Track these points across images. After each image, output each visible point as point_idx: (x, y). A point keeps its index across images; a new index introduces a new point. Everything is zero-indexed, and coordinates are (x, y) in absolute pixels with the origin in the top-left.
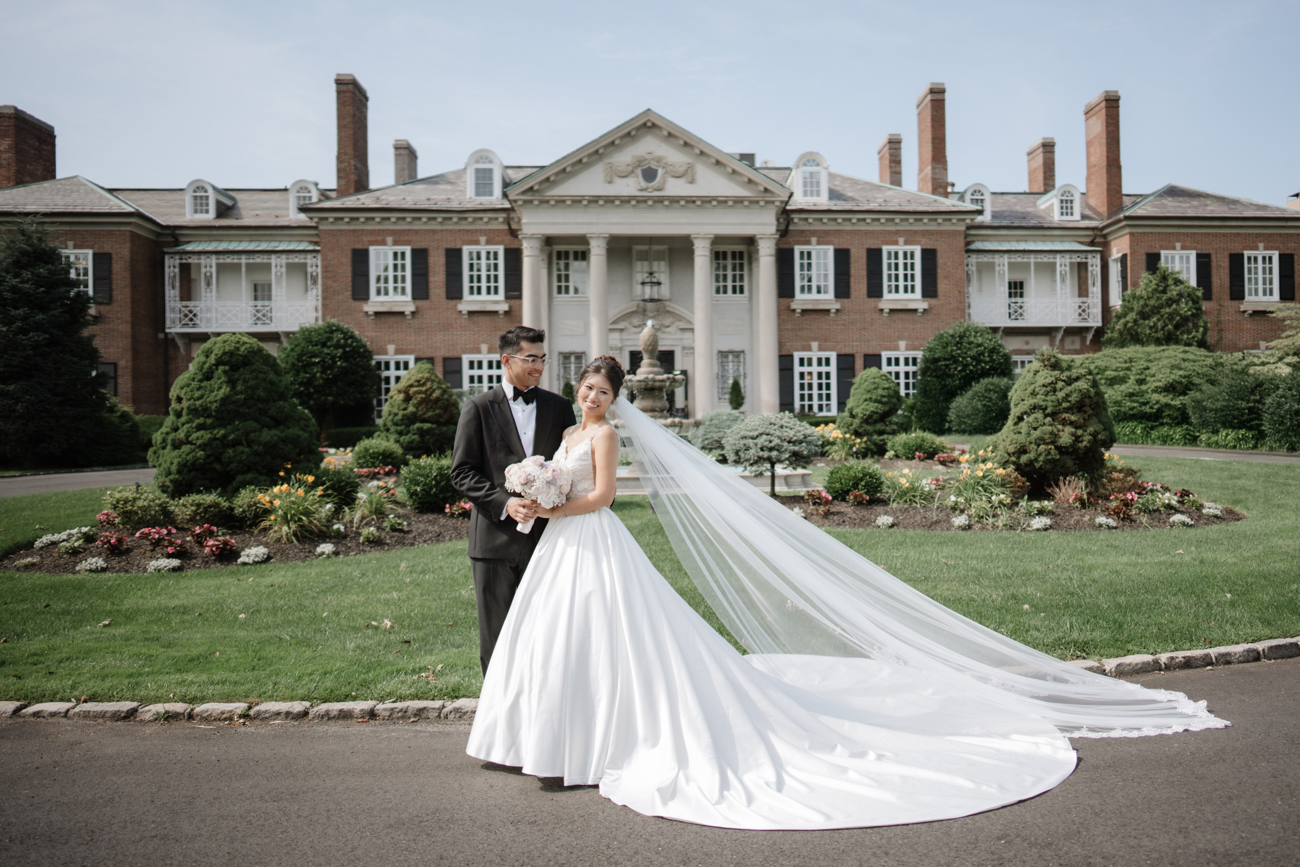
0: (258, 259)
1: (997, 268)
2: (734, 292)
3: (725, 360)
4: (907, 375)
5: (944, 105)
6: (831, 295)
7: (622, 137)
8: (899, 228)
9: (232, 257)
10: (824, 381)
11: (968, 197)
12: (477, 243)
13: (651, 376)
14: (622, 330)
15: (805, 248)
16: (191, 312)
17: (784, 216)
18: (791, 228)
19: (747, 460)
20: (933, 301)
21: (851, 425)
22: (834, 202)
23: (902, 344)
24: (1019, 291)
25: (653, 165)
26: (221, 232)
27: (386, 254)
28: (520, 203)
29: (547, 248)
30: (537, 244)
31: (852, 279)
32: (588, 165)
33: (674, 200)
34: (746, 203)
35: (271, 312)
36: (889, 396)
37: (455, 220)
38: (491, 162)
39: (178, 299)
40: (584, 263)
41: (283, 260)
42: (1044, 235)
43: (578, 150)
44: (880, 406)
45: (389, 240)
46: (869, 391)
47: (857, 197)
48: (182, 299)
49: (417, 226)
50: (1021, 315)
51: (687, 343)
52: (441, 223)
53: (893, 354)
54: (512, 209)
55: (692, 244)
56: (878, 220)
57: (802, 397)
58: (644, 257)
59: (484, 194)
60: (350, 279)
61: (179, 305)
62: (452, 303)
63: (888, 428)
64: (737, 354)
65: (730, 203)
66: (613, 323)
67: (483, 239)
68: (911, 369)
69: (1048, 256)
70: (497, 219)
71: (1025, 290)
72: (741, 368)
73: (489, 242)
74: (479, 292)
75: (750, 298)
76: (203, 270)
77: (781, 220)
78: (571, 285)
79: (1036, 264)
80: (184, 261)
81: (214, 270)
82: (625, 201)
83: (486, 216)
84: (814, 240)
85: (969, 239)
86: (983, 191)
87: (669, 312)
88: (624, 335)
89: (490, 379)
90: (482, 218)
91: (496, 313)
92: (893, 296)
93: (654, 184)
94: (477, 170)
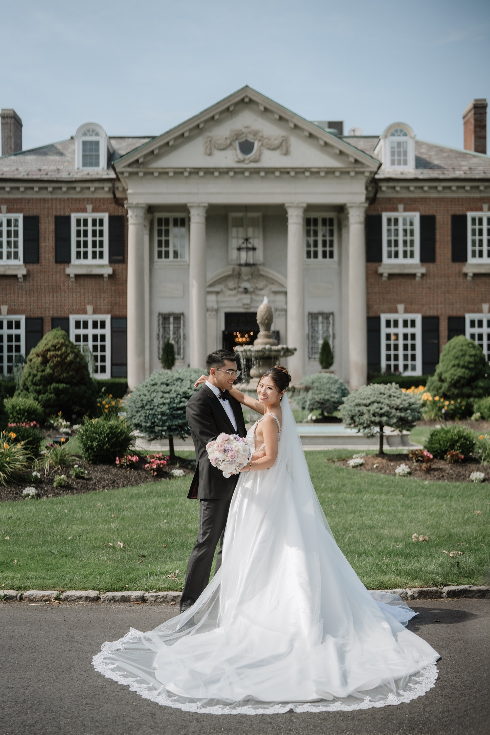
2: (324, 256)
3: (315, 321)
6: (417, 259)
7: (221, 113)
8: (483, 195)
10: (409, 342)
12: (84, 210)
13: (267, 347)
14: (218, 293)
15: (393, 215)
17: (373, 184)
18: (379, 195)
19: (361, 424)
21: (440, 388)
22: (420, 171)
23: (486, 307)
25: (250, 138)
28: (126, 174)
29: (150, 216)
30: (141, 213)
31: (438, 245)
32: (190, 139)
33: (270, 171)
34: (337, 174)
36: (476, 363)
37: (64, 189)
38: (97, 134)
40: (183, 230)
43: (180, 126)
44: (467, 371)
46: (457, 358)
47: (443, 165)
49: (29, 195)
51: (280, 305)
52: (51, 193)
53: (476, 316)
54: (117, 180)
55: (286, 212)
56: (464, 188)
57: (388, 358)
58: (239, 223)
59: (91, 165)
62: (60, 267)
63: (474, 392)
64: (327, 316)
65: (322, 174)
66: (211, 285)
67: (89, 207)
70: (103, 188)
72: (331, 330)
73: (94, 210)
74: (86, 257)
75: (340, 262)
77: (370, 189)
78: (171, 250)
82: (224, 172)
83: (93, 186)
84: (401, 207)
87: (262, 276)
88: (220, 298)
89: (95, 338)
90: (89, 188)
91: (101, 276)
92: (477, 260)
93: (251, 156)
94: (83, 143)
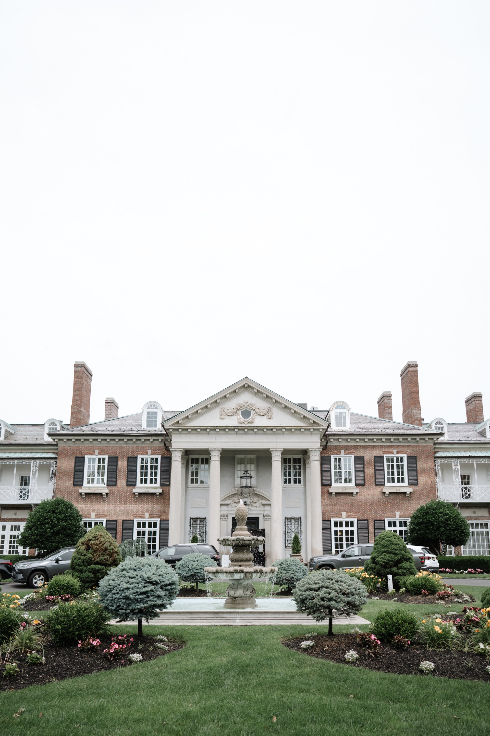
0: (24, 463)
1: (453, 467)
2: (295, 482)
3: (289, 523)
4: (401, 532)
5: (417, 373)
6: (353, 484)
7: (231, 393)
8: (393, 444)
9: (10, 461)
10: (350, 536)
11: (433, 426)
12: (146, 453)
14: (228, 505)
15: (338, 456)
17: (325, 438)
18: (329, 444)
20: (416, 488)
22: (354, 429)
23: (398, 513)
24: (467, 480)
25: (248, 409)
26: (5, 447)
27: (94, 460)
28: (171, 430)
29: (186, 456)
30: (180, 454)
31: (366, 475)
32: (211, 409)
33: (260, 429)
35: (28, 493)
37: (134, 440)
38: (157, 408)
40: (207, 466)
41: (38, 463)
42: (481, 448)
43: (204, 401)
45: (97, 452)
47: (367, 426)
49: (113, 444)
50: (469, 495)
51: (266, 513)
52: (126, 443)
53: (392, 519)
54: (167, 435)
55: (271, 454)
56: (381, 439)
57: (337, 546)
58: (242, 461)
59: (152, 426)
60: (73, 474)
62: (130, 488)
64: (297, 520)
65: (293, 430)
66: (224, 500)
67: (149, 452)
68: (404, 528)
69: (484, 460)
70: (158, 440)
71: (471, 481)
72: (299, 528)
73: (152, 453)
74: (146, 482)
75: (305, 486)
77: (323, 440)
78: (200, 478)
79: (477, 465)
82: (232, 429)
83: (152, 439)
84: (342, 451)
85: (435, 451)
86: (442, 422)
87: (256, 494)
88: (229, 508)
89: (150, 533)
90: (149, 440)
91: (155, 494)
92: (391, 484)
93: (249, 419)
94: (148, 413)
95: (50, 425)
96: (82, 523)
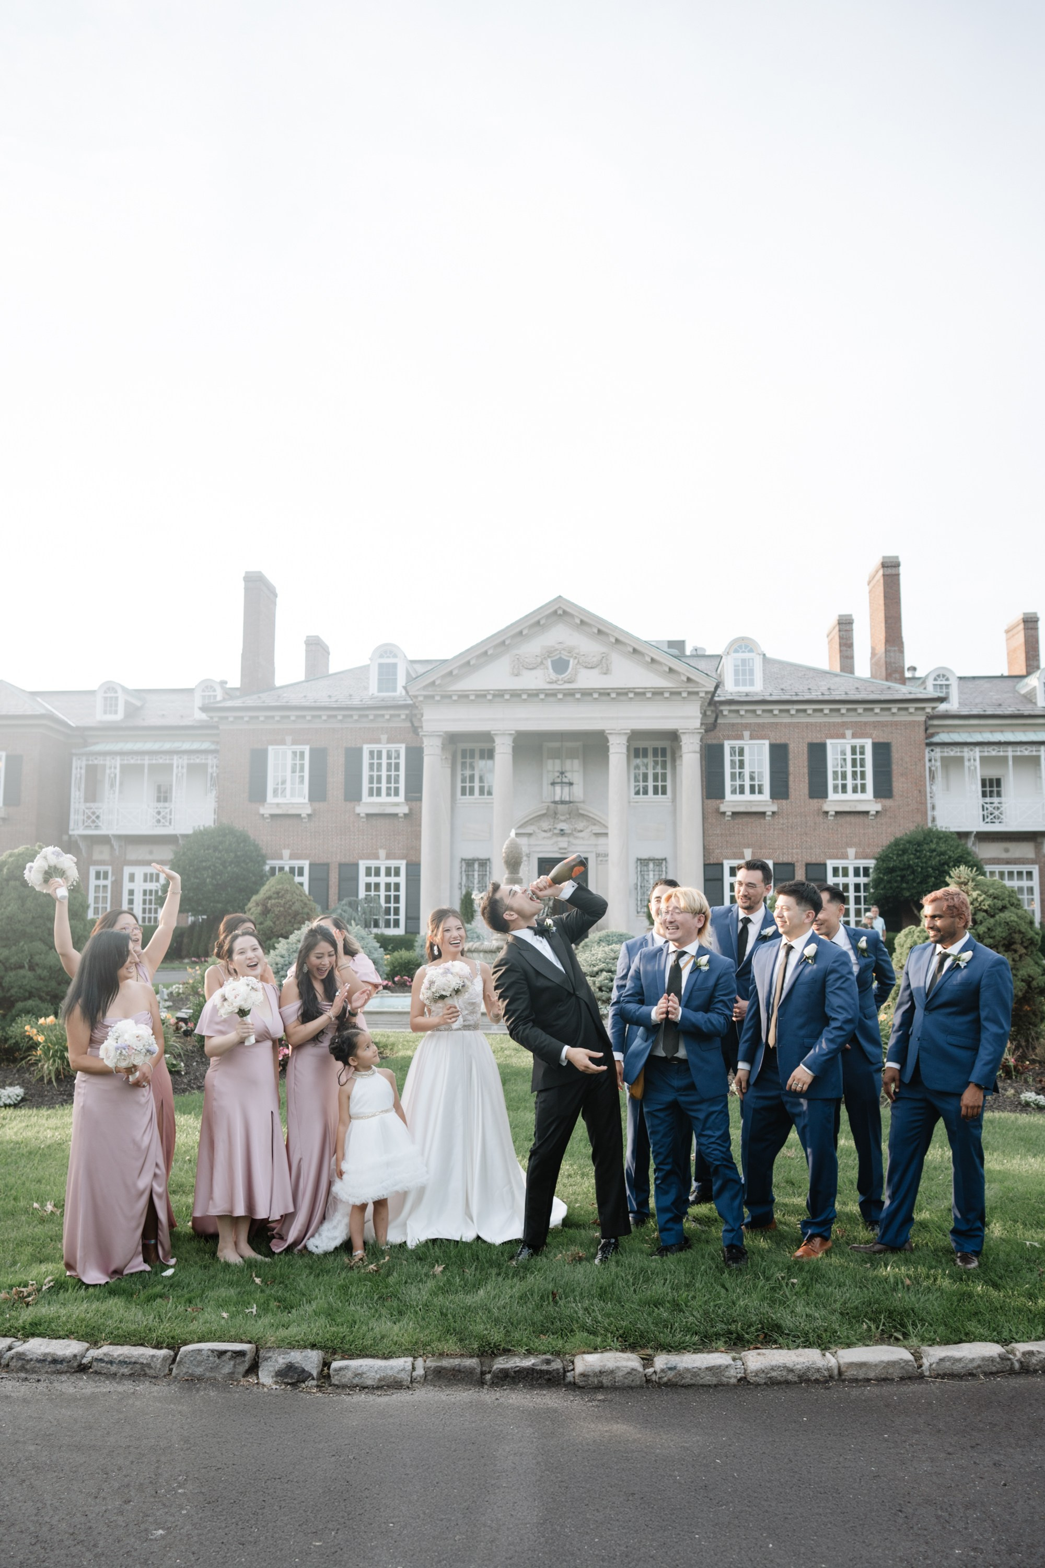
0: (162, 760)
1: (967, 763)
2: (656, 792)
3: (645, 868)
4: (857, 887)
5: (898, 580)
6: (766, 795)
7: (532, 626)
8: (845, 719)
9: (136, 757)
11: (930, 683)
12: (378, 741)
14: (530, 835)
15: (737, 743)
16: (94, 813)
17: (713, 708)
18: (719, 721)
20: (888, 802)
22: (769, 692)
23: (851, 852)
24: (995, 789)
25: (565, 656)
26: (128, 732)
27: (285, 754)
28: (423, 698)
29: (451, 746)
30: (438, 742)
31: (791, 778)
32: (494, 658)
33: (587, 693)
34: (668, 695)
35: (171, 814)
37: (356, 717)
38: (395, 656)
39: (82, 800)
40: (489, 762)
41: (185, 760)
42: (1024, 725)
43: (484, 641)
45: (289, 739)
47: (797, 685)
48: (86, 801)
49: (317, 724)
50: (997, 817)
51: (600, 850)
52: (341, 721)
53: (840, 863)
54: (414, 706)
55: (607, 741)
56: (821, 710)
58: (556, 754)
59: (388, 690)
60: (247, 780)
61: (82, 806)
62: (350, 805)
64: (659, 862)
65: (649, 695)
66: (522, 826)
67: (384, 737)
68: (862, 880)
69: (1029, 748)
70: (399, 715)
71: (1003, 789)
73: (389, 741)
74: (379, 794)
75: (674, 800)
76: (108, 771)
77: (708, 713)
78: (477, 785)
79: (1015, 758)
80: (90, 762)
81: (118, 771)
82: (533, 695)
83: (388, 713)
84: (746, 734)
85: (930, 731)
86: (948, 675)
87: (583, 815)
88: (533, 841)
89: (388, 886)
90: (383, 716)
91: (396, 815)
92: (840, 796)
93: (566, 676)
94: (381, 666)
95: (203, 691)
96: (267, 868)
